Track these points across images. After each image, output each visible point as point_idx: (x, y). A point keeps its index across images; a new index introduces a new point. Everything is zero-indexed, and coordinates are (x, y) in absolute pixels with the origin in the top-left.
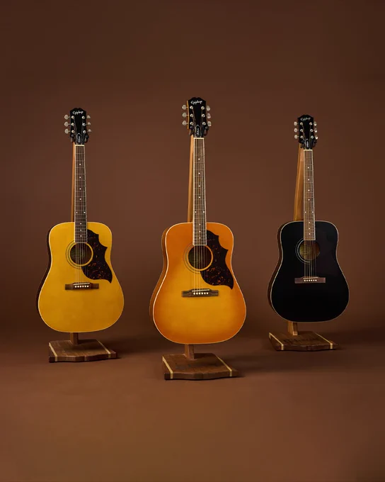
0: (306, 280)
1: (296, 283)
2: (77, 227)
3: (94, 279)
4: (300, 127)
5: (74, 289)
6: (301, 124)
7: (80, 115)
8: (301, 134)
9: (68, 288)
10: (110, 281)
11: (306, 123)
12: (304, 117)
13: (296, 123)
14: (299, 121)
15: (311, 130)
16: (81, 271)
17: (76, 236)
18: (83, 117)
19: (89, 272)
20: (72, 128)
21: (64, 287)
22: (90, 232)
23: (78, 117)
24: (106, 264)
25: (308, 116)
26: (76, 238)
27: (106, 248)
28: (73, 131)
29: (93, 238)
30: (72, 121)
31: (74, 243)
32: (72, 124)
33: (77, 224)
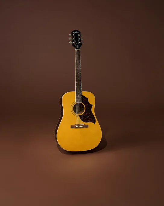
2: (76, 94)
3: (86, 122)
5: (76, 128)
7: (77, 34)
9: (72, 127)
10: (94, 123)
16: (79, 118)
17: (76, 99)
18: (79, 35)
19: (83, 118)
20: (73, 41)
21: (70, 127)
22: (83, 96)
23: (76, 35)
24: (92, 114)
26: (77, 100)
27: (92, 105)
28: (74, 42)
29: (85, 100)
30: (73, 37)
31: (76, 103)
32: (73, 39)
33: (76, 92)
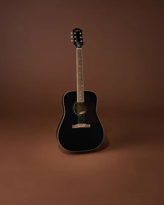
0: (79, 126)
1: (73, 128)
4: (74, 35)
6: (75, 33)
8: (75, 39)
11: (78, 33)
12: (76, 29)
13: (72, 33)
14: (74, 32)
15: (81, 37)
25: (79, 29)
